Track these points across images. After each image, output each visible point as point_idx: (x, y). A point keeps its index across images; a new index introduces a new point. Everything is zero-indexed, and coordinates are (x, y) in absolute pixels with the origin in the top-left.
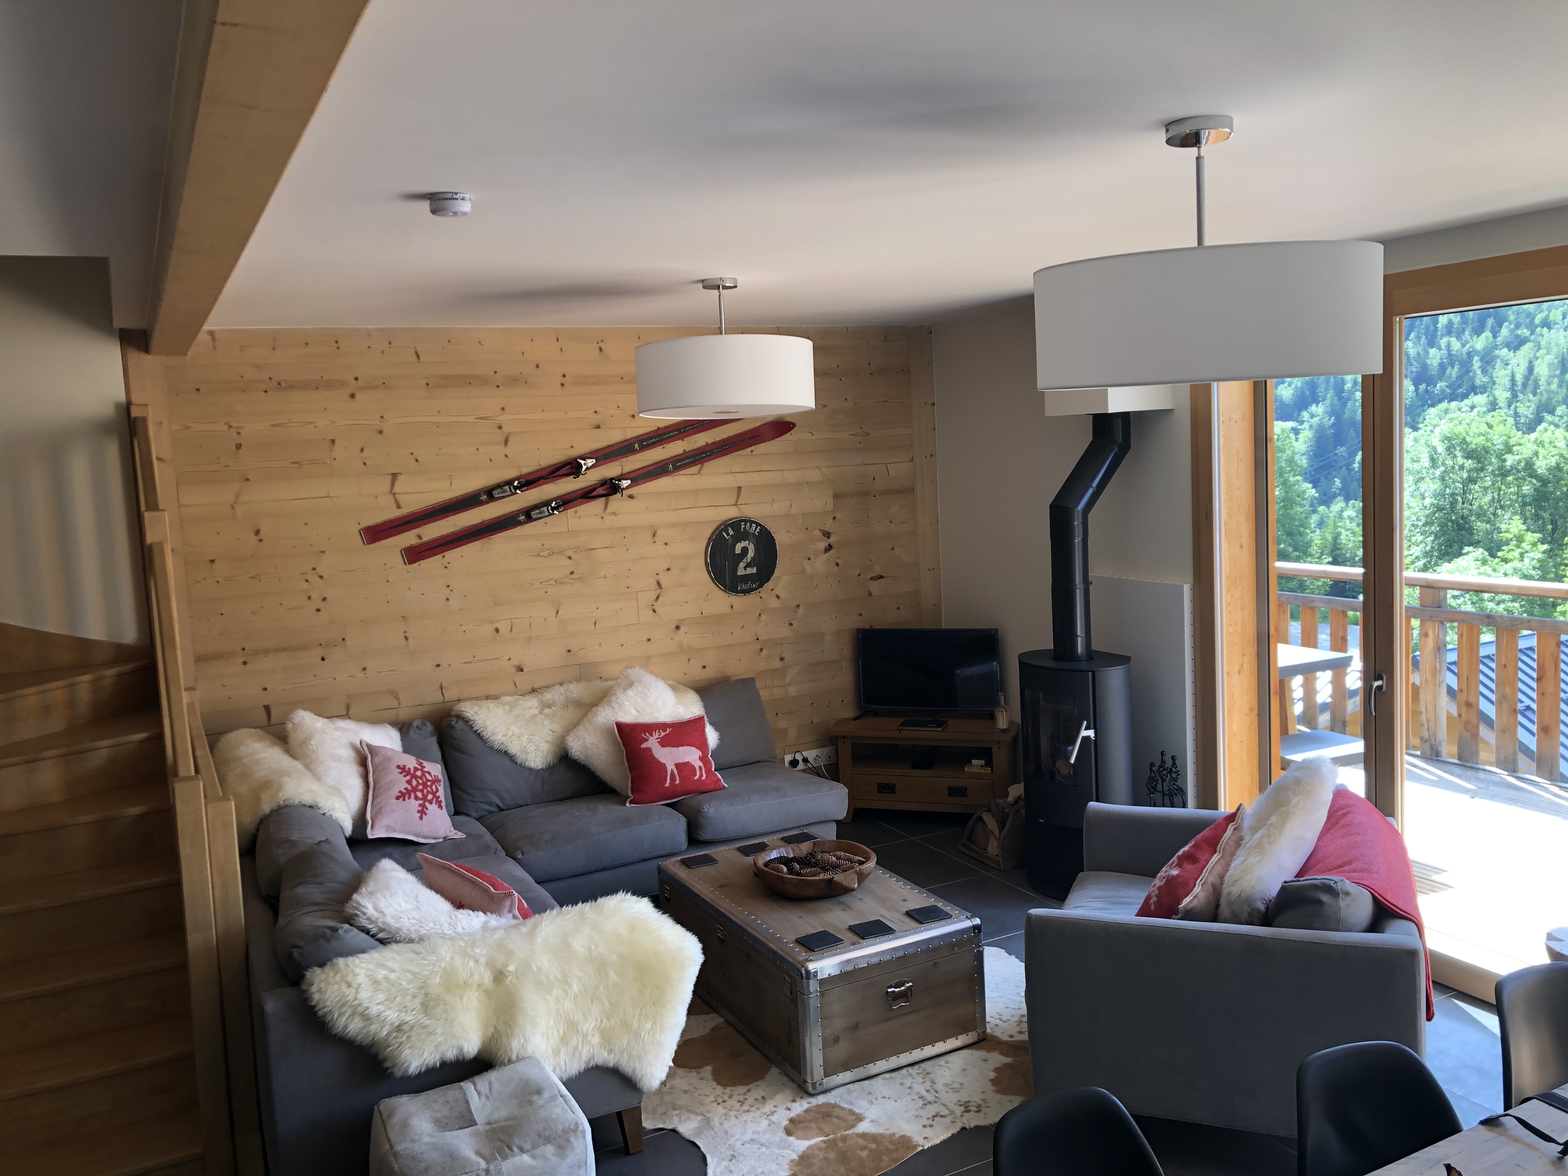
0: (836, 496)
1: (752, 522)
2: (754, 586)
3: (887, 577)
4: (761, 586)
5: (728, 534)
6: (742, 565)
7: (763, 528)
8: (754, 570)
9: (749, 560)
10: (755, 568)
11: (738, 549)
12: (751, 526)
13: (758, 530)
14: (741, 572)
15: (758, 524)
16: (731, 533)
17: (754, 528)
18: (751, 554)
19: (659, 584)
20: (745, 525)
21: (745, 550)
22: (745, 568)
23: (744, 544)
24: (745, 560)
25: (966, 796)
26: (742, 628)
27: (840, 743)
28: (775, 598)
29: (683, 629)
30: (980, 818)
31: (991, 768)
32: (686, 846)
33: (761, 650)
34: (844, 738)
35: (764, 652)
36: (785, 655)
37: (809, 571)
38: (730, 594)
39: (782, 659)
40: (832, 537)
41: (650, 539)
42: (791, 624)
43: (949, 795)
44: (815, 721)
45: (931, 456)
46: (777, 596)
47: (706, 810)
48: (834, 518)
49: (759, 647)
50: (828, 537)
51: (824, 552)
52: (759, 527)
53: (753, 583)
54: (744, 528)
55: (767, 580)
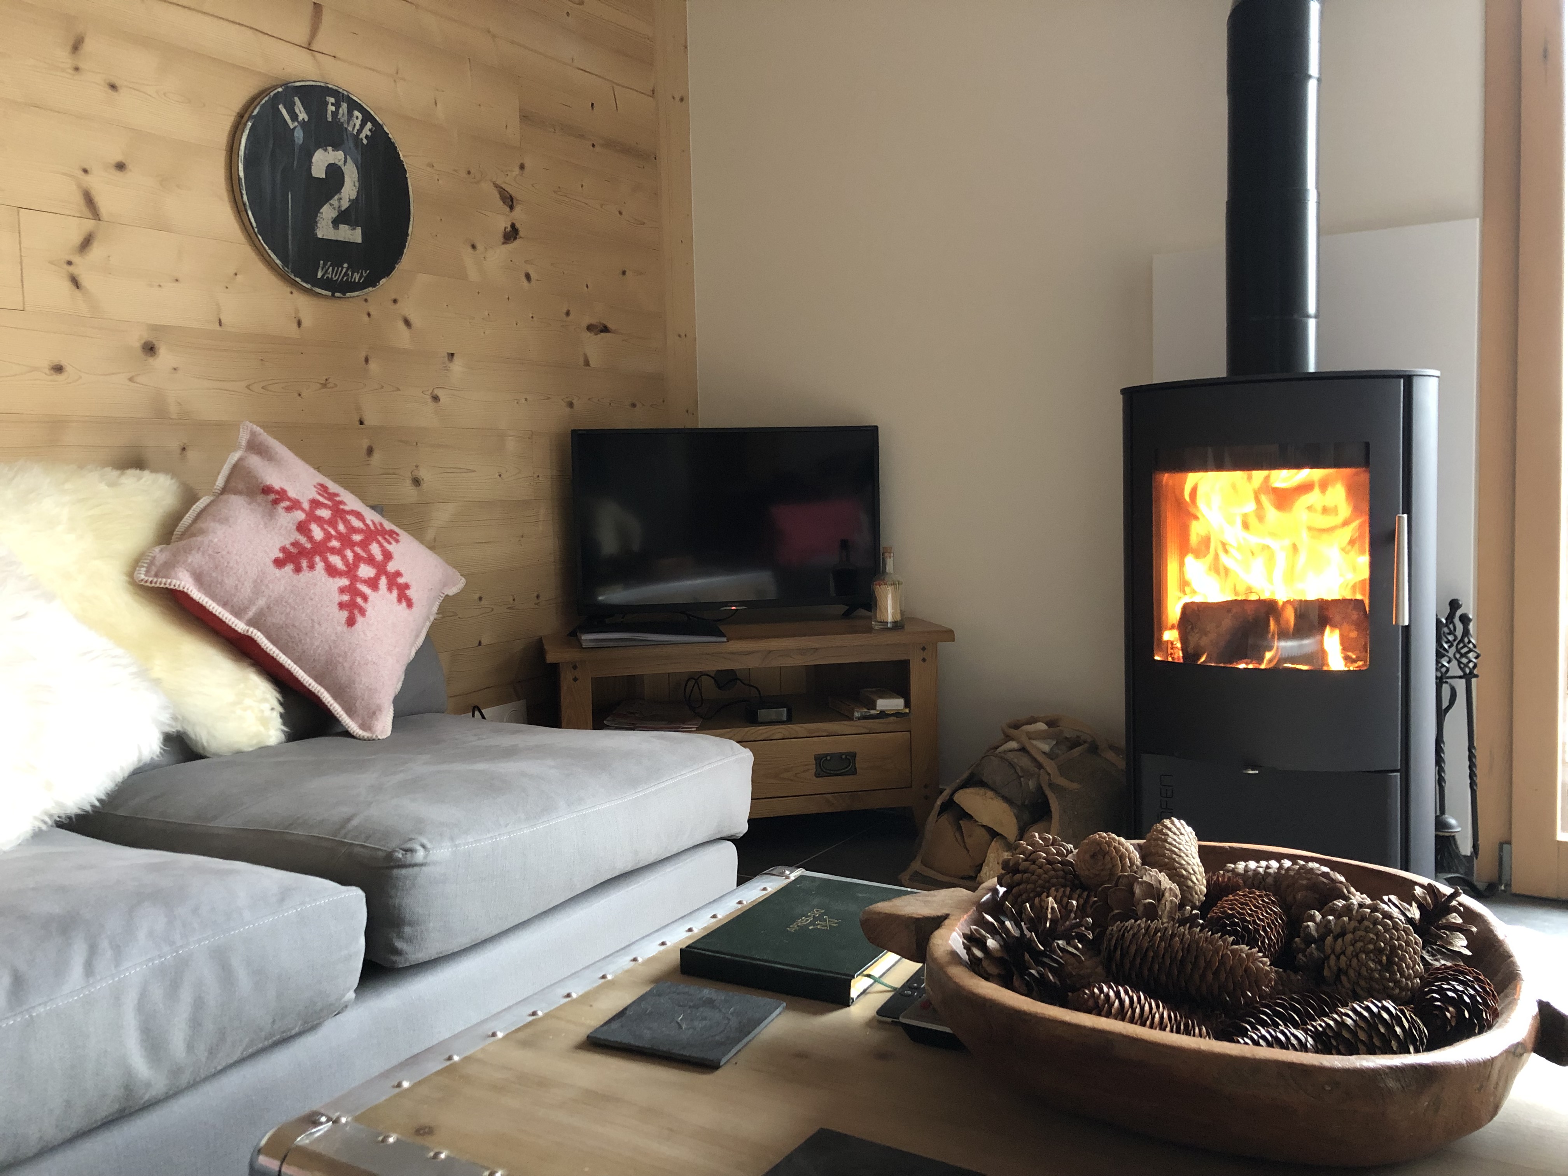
0: (526, 118)
1: (354, 105)
2: (357, 277)
3: (614, 332)
4: (371, 282)
5: (294, 117)
6: (327, 213)
7: (378, 129)
8: (354, 235)
9: (345, 205)
10: (359, 230)
11: (318, 170)
12: (350, 114)
13: (366, 131)
14: (325, 230)
15: (368, 117)
16: (303, 116)
17: (358, 123)
18: (350, 190)
19: (89, 200)
20: (337, 105)
21: (335, 173)
22: (336, 223)
23: (334, 156)
24: (334, 201)
25: (854, 772)
26: (324, 386)
27: (566, 679)
28: (401, 325)
29: (165, 358)
30: (950, 805)
31: (907, 704)
32: (351, 995)
33: (370, 451)
34: (575, 667)
35: (377, 456)
36: (424, 474)
37: (473, 275)
38: (294, 284)
39: (417, 482)
40: (518, 209)
41: (63, 56)
42: (436, 398)
43: (817, 775)
44: (485, 642)
45: (682, 100)
46: (407, 323)
47: (420, 855)
48: (522, 167)
49: (365, 443)
50: (511, 208)
51: (502, 240)
52: (369, 125)
53: (353, 268)
54: (335, 114)
55: (388, 270)
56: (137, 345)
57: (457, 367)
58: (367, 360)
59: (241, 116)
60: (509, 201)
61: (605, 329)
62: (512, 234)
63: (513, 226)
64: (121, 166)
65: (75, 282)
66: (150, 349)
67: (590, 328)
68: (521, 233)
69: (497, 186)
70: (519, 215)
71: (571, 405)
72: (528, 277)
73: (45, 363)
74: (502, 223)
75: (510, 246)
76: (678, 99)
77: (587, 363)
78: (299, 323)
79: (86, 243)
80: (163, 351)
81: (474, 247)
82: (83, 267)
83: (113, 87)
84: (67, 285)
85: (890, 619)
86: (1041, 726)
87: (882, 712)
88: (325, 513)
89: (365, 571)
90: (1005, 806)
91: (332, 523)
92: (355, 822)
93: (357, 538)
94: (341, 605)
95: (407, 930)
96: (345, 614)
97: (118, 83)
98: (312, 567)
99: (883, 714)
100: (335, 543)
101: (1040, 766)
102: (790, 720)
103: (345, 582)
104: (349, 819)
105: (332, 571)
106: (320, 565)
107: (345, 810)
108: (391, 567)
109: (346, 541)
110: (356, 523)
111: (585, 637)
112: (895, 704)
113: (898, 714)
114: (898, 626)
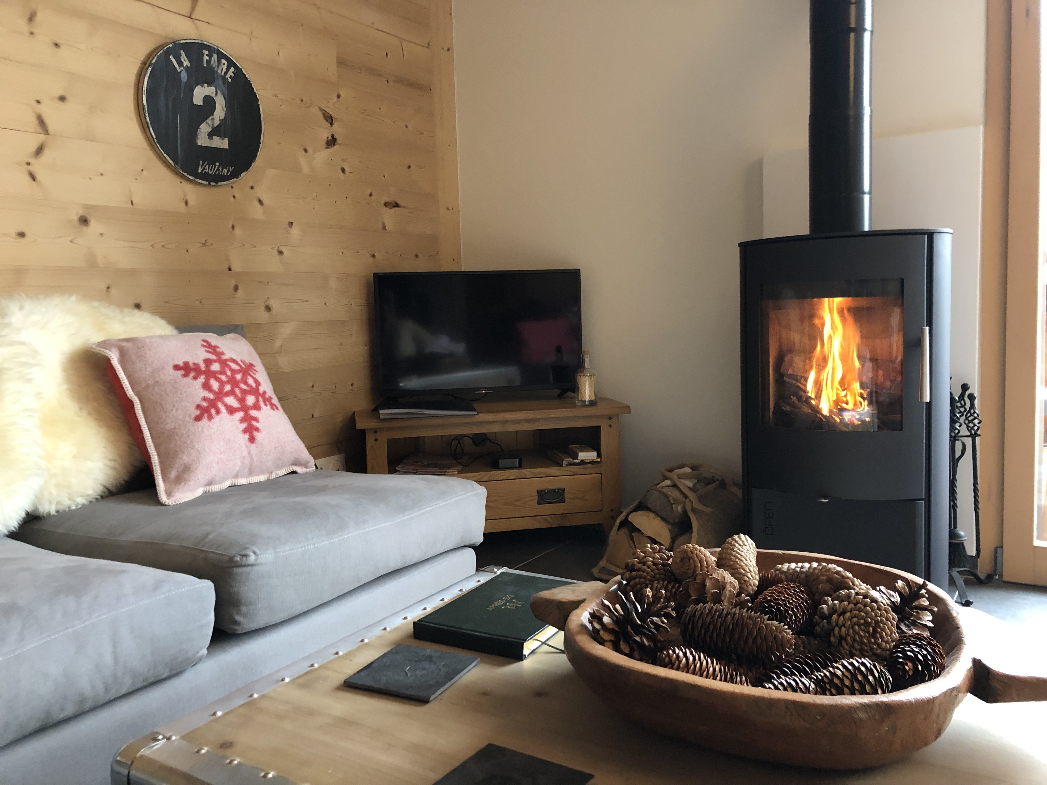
0: (341, 63)
1: (221, 56)
2: (225, 171)
3: (404, 207)
4: (236, 174)
5: (180, 64)
6: (205, 128)
7: (238, 71)
8: (224, 144)
9: (217, 123)
10: (226, 140)
12: (219, 61)
13: (231, 73)
14: (203, 140)
15: (231, 63)
16: (186, 63)
17: (225, 67)
18: (220, 113)
19: (41, 121)
20: (210, 56)
21: (209, 102)
22: (211, 135)
23: (209, 90)
24: (209, 121)
25: (564, 502)
26: (204, 245)
27: (370, 440)
28: (257, 204)
29: (94, 226)
30: (626, 523)
31: (599, 456)
32: (205, 651)
33: (236, 288)
34: (376, 432)
35: (240, 292)
36: (273, 303)
37: (306, 170)
38: (183, 177)
39: (268, 308)
40: (335, 125)
41: (22, 24)
42: (281, 253)
43: (539, 503)
44: (316, 415)
45: (449, 50)
46: (260, 202)
47: (252, 558)
48: (339, 96)
49: (233, 283)
50: (331, 124)
51: (325, 146)
52: (232, 69)
53: (223, 166)
54: (208, 62)
55: (246, 166)
56: (76, 218)
57: (295, 231)
58: (233, 227)
59: (144, 63)
60: (330, 119)
61: (397, 205)
62: (332, 142)
63: (333, 136)
64: (62, 99)
65: (33, 177)
66: (84, 221)
67: (386, 204)
68: (339, 141)
69: (321, 109)
70: (337, 129)
71: (374, 256)
72: (343, 170)
73: (13, 231)
74: (325, 134)
75: (331, 150)
76: (446, 49)
77: (384, 228)
78: (186, 203)
79: (39, 151)
80: (93, 223)
81: (306, 151)
82: (38, 167)
83: (57, 45)
84: (28, 178)
85: (587, 399)
86: (687, 470)
87: (582, 461)
90: (663, 524)
92: (211, 537)
95: (244, 609)
97: (59, 42)
99: (583, 462)
101: (686, 497)
102: (520, 467)
104: (207, 535)
107: (207, 529)
111: (381, 412)
112: (591, 455)
113: (592, 462)
114: (592, 403)
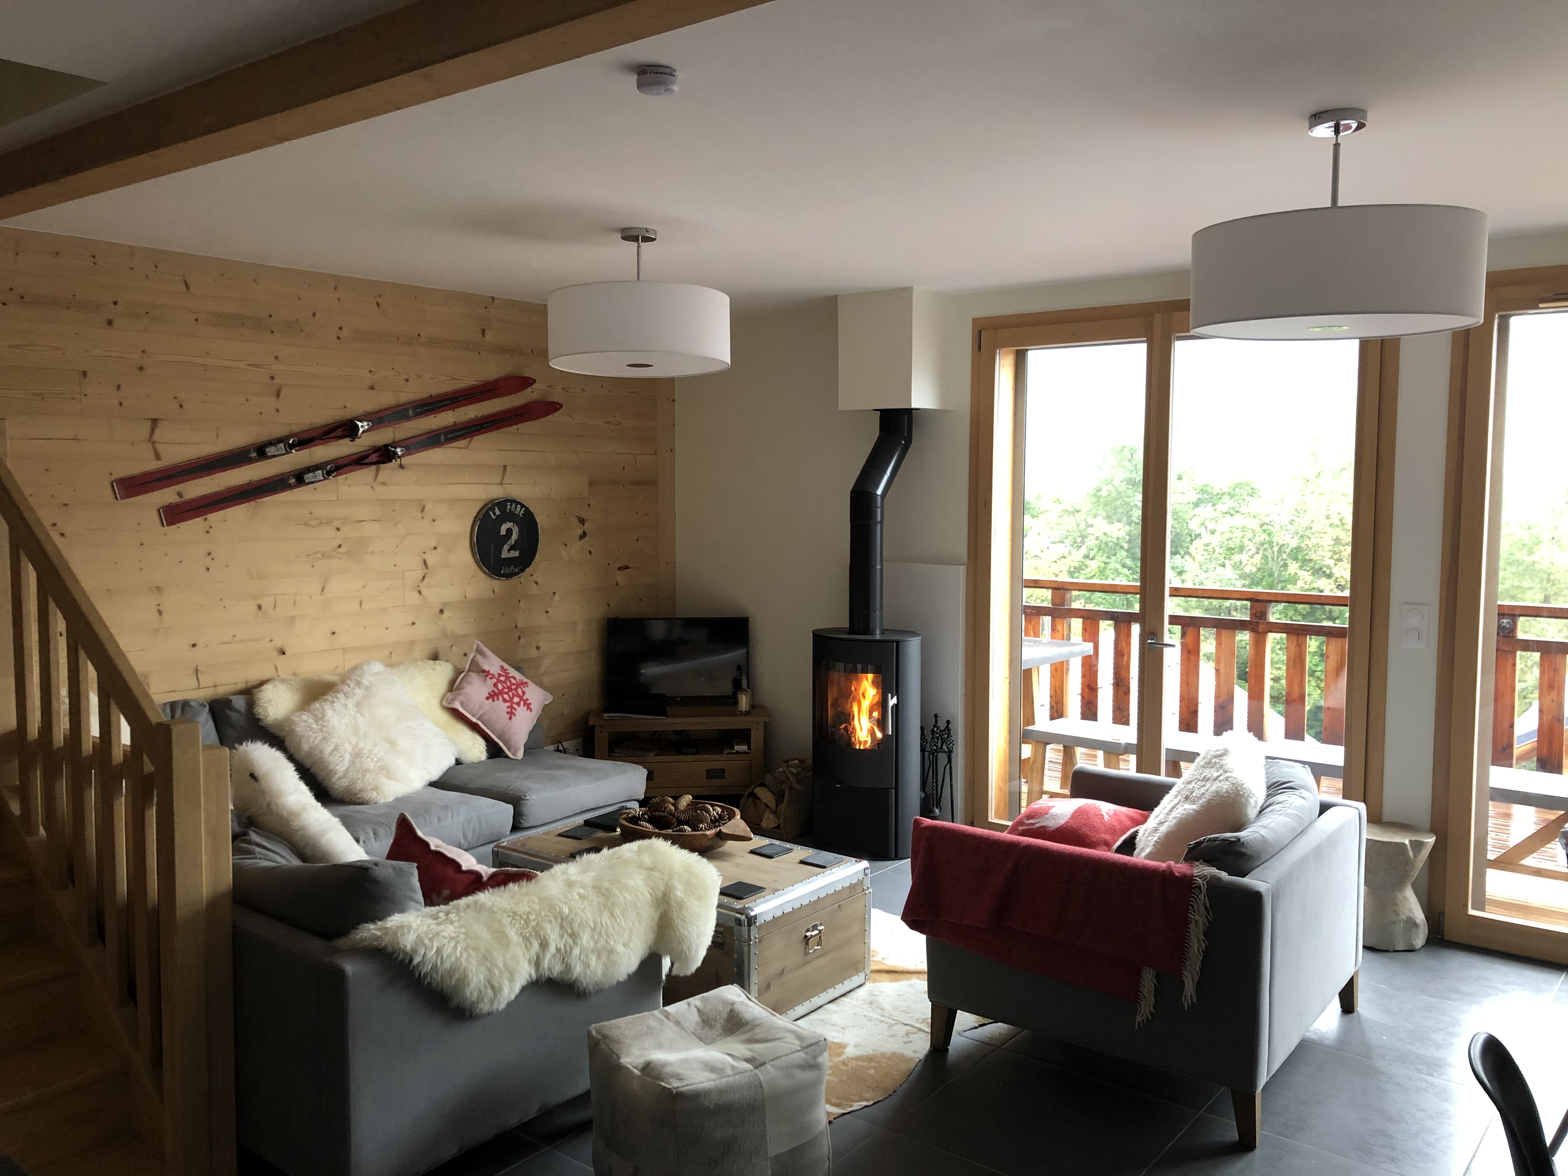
0: (591, 483)
1: (517, 503)
2: (517, 570)
3: (632, 568)
4: (522, 571)
5: (495, 514)
6: (506, 547)
7: (527, 509)
8: (515, 554)
9: (513, 542)
10: (518, 552)
11: (503, 532)
12: (516, 507)
13: (522, 512)
14: (505, 554)
15: (523, 506)
16: (498, 512)
17: (519, 509)
18: (515, 536)
19: (425, 563)
20: (511, 505)
21: (510, 532)
22: (509, 550)
23: (509, 525)
24: (509, 543)
25: (724, 778)
26: (503, 614)
27: (597, 731)
28: (534, 584)
29: (446, 614)
30: (752, 795)
31: (749, 748)
32: (508, 833)
33: (519, 638)
34: (601, 727)
35: (522, 640)
36: (541, 644)
37: (565, 557)
38: (493, 577)
39: (538, 648)
40: (586, 525)
41: (419, 514)
42: (547, 612)
43: (707, 778)
44: (565, 713)
45: (671, 451)
46: (536, 583)
47: (528, 797)
48: (589, 505)
49: (518, 635)
50: (583, 524)
51: (578, 539)
52: (523, 509)
53: (515, 567)
54: (510, 509)
55: (528, 564)
56: (438, 610)
57: (557, 597)
58: (519, 601)
59: (476, 517)
60: (582, 521)
61: (627, 568)
62: (583, 535)
63: (584, 532)
64: (435, 548)
65: (420, 592)
66: (442, 611)
67: (620, 569)
68: (588, 534)
69: (577, 517)
70: (587, 527)
71: (609, 605)
72: (590, 552)
73: (409, 623)
74: (579, 532)
75: (582, 541)
76: (669, 451)
77: (617, 584)
78: (494, 592)
79: (424, 577)
80: (446, 611)
81: (566, 545)
82: (422, 587)
83: (434, 520)
84: (417, 594)
85: (744, 710)
86: (796, 762)
87: (737, 751)
88: (502, 679)
89: (516, 700)
90: (772, 795)
91: (505, 682)
92: (511, 787)
93: (513, 687)
94: (508, 713)
95: (524, 817)
96: (509, 716)
97: (436, 519)
98: (498, 699)
99: (738, 753)
100: (506, 690)
101: (789, 779)
102: (696, 753)
103: (509, 704)
104: (509, 787)
105: (505, 701)
106: (501, 699)
107: (509, 784)
108: (525, 697)
109: (510, 689)
110: (513, 681)
111: (605, 715)
112: (744, 748)
113: (744, 753)
114: (747, 713)
